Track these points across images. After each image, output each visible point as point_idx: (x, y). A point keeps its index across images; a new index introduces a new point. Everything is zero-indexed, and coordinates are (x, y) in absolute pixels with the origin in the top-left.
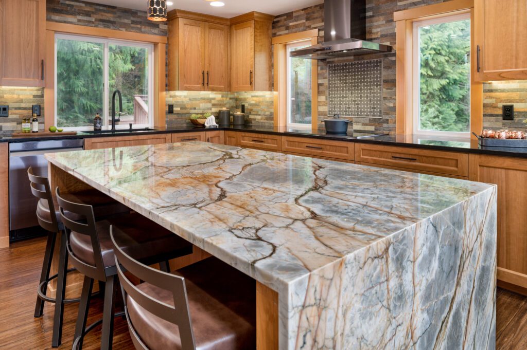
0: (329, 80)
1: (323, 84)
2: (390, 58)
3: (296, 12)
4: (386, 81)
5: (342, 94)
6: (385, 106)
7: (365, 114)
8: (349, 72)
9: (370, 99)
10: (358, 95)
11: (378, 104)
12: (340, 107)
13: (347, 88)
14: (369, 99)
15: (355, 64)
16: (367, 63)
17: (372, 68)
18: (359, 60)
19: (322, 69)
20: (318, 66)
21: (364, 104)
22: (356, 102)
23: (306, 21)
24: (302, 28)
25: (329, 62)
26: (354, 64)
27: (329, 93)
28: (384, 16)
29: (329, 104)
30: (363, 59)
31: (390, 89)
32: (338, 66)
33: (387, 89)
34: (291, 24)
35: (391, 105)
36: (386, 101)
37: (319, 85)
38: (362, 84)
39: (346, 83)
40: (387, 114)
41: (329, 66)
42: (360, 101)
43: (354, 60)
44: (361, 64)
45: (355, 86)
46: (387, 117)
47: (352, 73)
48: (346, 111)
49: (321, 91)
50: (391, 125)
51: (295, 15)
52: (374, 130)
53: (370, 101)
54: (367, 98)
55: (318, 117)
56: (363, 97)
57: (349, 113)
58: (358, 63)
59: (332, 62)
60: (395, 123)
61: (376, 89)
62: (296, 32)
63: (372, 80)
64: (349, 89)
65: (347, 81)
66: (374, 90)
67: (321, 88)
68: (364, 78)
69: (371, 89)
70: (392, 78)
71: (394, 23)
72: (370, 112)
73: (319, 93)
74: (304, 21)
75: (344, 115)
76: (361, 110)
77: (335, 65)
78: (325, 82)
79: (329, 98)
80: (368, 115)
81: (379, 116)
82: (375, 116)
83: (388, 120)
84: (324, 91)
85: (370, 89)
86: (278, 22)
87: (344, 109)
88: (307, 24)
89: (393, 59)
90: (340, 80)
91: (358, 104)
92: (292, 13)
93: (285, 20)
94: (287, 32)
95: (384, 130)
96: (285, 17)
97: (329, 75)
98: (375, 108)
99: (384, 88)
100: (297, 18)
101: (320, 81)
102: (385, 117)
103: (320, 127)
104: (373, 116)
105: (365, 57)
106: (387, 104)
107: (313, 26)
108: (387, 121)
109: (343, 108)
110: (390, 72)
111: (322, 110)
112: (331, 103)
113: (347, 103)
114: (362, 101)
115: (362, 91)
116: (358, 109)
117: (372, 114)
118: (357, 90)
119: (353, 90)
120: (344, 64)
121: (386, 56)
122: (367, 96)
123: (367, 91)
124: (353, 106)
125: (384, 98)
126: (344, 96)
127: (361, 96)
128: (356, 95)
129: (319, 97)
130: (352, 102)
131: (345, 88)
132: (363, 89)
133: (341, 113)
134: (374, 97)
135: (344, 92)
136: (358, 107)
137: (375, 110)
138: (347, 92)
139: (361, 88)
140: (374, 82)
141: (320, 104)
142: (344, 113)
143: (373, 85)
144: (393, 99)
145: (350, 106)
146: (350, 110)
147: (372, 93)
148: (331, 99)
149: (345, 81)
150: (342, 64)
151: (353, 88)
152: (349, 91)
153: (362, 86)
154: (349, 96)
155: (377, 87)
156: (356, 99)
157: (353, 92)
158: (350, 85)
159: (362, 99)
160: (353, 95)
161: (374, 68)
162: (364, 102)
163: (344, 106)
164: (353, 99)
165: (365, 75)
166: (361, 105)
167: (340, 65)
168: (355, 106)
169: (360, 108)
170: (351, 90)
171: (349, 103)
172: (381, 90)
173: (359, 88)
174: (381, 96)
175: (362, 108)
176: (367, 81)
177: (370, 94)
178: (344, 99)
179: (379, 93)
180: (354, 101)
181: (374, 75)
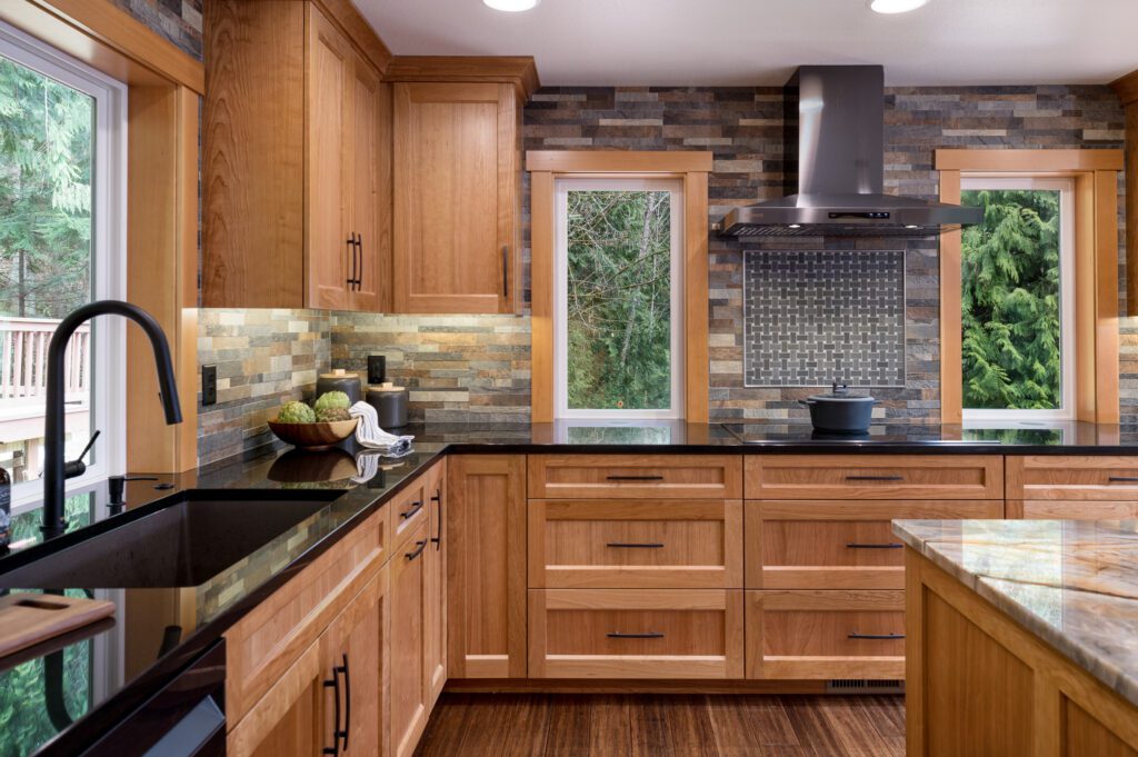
0: (748, 293)
1: (727, 300)
2: (923, 251)
3: (624, 89)
4: (914, 303)
6: (912, 359)
7: (861, 378)
8: (811, 276)
9: (874, 344)
10: (838, 332)
11: (895, 356)
12: (784, 362)
13: (806, 316)
14: (869, 342)
15: (828, 257)
16: (864, 257)
17: (877, 271)
18: (841, 248)
19: (722, 261)
20: (709, 252)
21: (856, 356)
22: (834, 351)
23: (665, 123)
24: (649, 141)
25: (745, 246)
27: (748, 327)
28: (908, 154)
29: (749, 356)
30: (852, 247)
31: (924, 321)
32: (775, 257)
33: (916, 321)
34: (603, 122)
35: (928, 358)
36: (914, 347)
37: (713, 303)
38: (851, 307)
39: (802, 303)
40: (918, 378)
41: (748, 255)
42: (844, 347)
43: (826, 248)
44: (846, 257)
45: (829, 312)
46: (917, 385)
47: (819, 278)
48: (802, 373)
49: (721, 321)
50: (927, 403)
51: (619, 97)
52: (883, 416)
53: (874, 347)
54: (865, 341)
55: (711, 391)
56: (853, 338)
57: (811, 377)
58: (837, 254)
59: (759, 246)
60: (939, 396)
61: (888, 321)
62: (626, 148)
63: (877, 298)
64: (811, 318)
65: (806, 298)
66: (882, 322)
67: (719, 313)
68: (855, 294)
69: (877, 320)
70: (930, 295)
71: (934, 175)
72: (874, 374)
73: (715, 325)
74: (659, 122)
75: (797, 382)
76: (847, 370)
77: (766, 255)
78: (736, 297)
79: (749, 338)
80: (868, 382)
81: (897, 383)
82: (886, 382)
83: (919, 392)
85: (870, 320)
86: (553, 106)
87: (798, 369)
88: (670, 131)
89: (933, 253)
90: (784, 294)
91: (839, 356)
92: (611, 90)
93: (581, 105)
94: (588, 141)
95: (910, 414)
96: (583, 98)
97: (748, 278)
98: (886, 365)
99: (909, 318)
100: (630, 109)
101: (715, 294)
102: (909, 385)
103: (716, 418)
104: (880, 382)
105: (860, 243)
106: (919, 356)
107: (691, 141)
108: (917, 394)
109: (794, 365)
110: (923, 282)
111: (722, 372)
112: (753, 351)
113: (807, 351)
114: (850, 347)
115: (851, 325)
116: (838, 367)
117: (878, 378)
118: (835, 320)
119: (823, 320)
120: (797, 254)
121: (914, 246)
122: (865, 335)
123: (864, 323)
124: (825, 360)
125: (912, 342)
126: (798, 333)
127: (847, 335)
128: (833, 334)
129: (712, 335)
130: (820, 350)
131: (797, 316)
132: (853, 320)
133: (789, 378)
134: (883, 339)
135: (798, 325)
136: (838, 362)
137: (887, 369)
138: (807, 325)
139: (847, 318)
140: (882, 302)
141: (717, 356)
142: (798, 378)
143: (879, 312)
144: (934, 344)
145: (816, 360)
146: (816, 369)
147: (880, 329)
148: (753, 342)
149: (797, 298)
150: (788, 254)
151: (824, 316)
152: (811, 323)
153: (849, 311)
154: (811, 335)
155: (891, 314)
156: (834, 342)
157: (824, 325)
158: (815, 307)
159: (851, 342)
160: (824, 333)
161: (882, 270)
162: (856, 350)
163: (798, 360)
164: (825, 342)
165: (858, 285)
166: (847, 358)
167: (783, 255)
168: (829, 359)
169: (844, 364)
170: (817, 320)
171: (812, 353)
172: (901, 322)
173: (842, 316)
174: (902, 337)
175: (850, 364)
176: (864, 300)
177: (873, 332)
178: (798, 342)
179: (897, 329)
180: (827, 347)
181: (882, 287)
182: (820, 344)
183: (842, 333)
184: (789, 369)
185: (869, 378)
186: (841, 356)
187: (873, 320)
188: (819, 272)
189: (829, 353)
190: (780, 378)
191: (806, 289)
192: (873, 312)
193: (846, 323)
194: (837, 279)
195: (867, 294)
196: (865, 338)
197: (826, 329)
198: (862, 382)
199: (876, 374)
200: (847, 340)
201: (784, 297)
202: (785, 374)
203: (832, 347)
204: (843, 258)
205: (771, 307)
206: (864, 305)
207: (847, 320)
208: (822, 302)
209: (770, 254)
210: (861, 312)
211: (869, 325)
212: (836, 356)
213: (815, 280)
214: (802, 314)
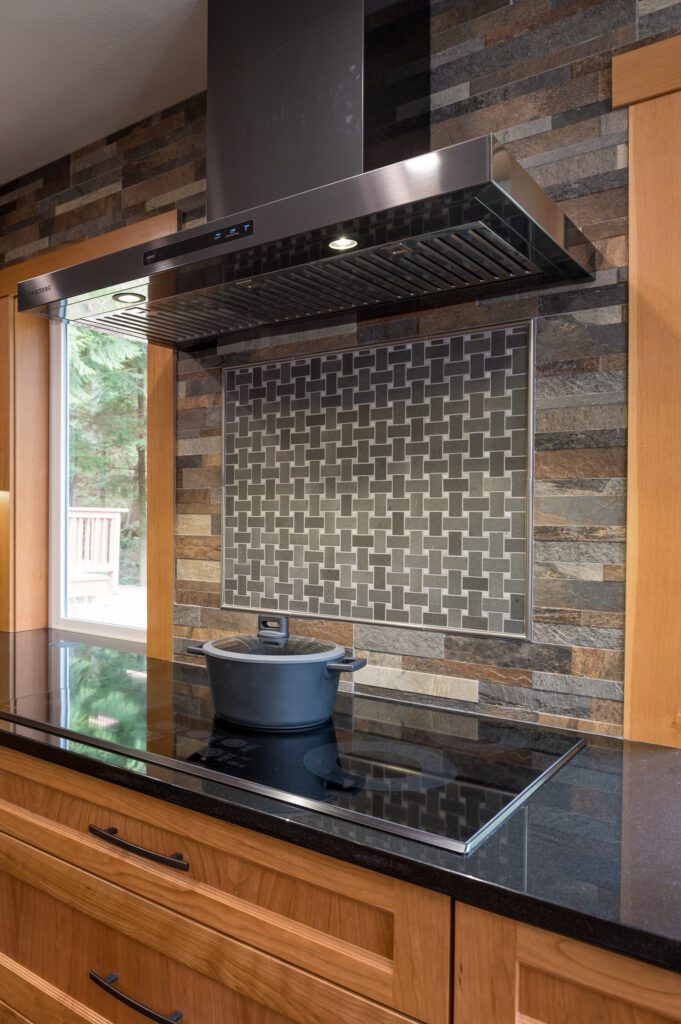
0: (230, 443)
1: (200, 457)
2: (585, 316)
3: (80, 155)
4: (555, 444)
5: (295, 505)
6: (548, 575)
7: (425, 609)
8: (331, 402)
9: (455, 537)
10: (380, 511)
11: (502, 566)
12: (284, 566)
13: (322, 480)
14: (445, 534)
15: (366, 361)
16: (438, 351)
18: (388, 337)
19: (195, 391)
20: (177, 378)
21: (417, 562)
22: (371, 550)
23: (124, 186)
24: (105, 220)
25: (227, 360)
26: (361, 362)
27: (229, 501)
28: (542, 94)
29: (231, 553)
30: (413, 331)
31: (581, 485)
32: (273, 374)
33: (561, 485)
34: (60, 210)
35: (593, 574)
36: (556, 548)
37: (182, 464)
38: (408, 459)
39: (315, 455)
40: (561, 621)
41: (231, 375)
42: (391, 542)
43: (363, 343)
44: (399, 357)
45: (365, 470)
46: (561, 637)
47: (347, 405)
48: (314, 590)
49: (192, 493)
50: (587, 683)
51: (76, 167)
52: (475, 698)
53: (455, 544)
54: (436, 530)
55: (177, 610)
56: (412, 524)
57: (329, 599)
58: (382, 353)
59: (246, 357)
60: (618, 671)
62: (82, 239)
64: (331, 482)
65: (323, 445)
66: (476, 488)
67: (192, 480)
68: (417, 430)
69: (463, 485)
70: (600, 421)
71: (611, 123)
72: (455, 603)
73: (184, 500)
74: (116, 187)
76: (398, 591)
77: (257, 371)
78: (212, 450)
79: (230, 522)
80: (442, 620)
81: (509, 627)
82: (482, 624)
83: (564, 654)
84: (206, 492)
85: (449, 485)
86: (11, 207)
87: (306, 581)
88: (130, 197)
89: (610, 316)
90: (285, 440)
91: (381, 560)
92: (66, 161)
93: (39, 195)
94: (45, 243)
95: (539, 704)
96: (39, 184)
97: (230, 417)
98: (483, 584)
99: (541, 477)
100: (89, 179)
101: (186, 448)
102: (541, 635)
104: (467, 622)
106: (568, 568)
107: (154, 203)
108: (560, 659)
109: (300, 573)
110: (582, 390)
111: (194, 579)
112: (236, 545)
113: (322, 549)
114: (404, 542)
115: (408, 495)
116: (380, 584)
117: (465, 612)
118: (375, 487)
119: (352, 487)
120: (308, 362)
121: (557, 306)
122: (436, 519)
123: (436, 492)
124: (354, 568)
125: (546, 534)
126: (307, 514)
127: (398, 518)
128: (372, 514)
129: (180, 516)
130: (346, 547)
131: (307, 480)
132: (411, 486)
133: (291, 597)
134: (476, 526)
135: (307, 497)
136: (380, 573)
137: (485, 594)
138: (323, 497)
139: (399, 480)
140: (477, 445)
141: (186, 552)
142: (306, 599)
143: (469, 465)
144: (609, 540)
145: (337, 567)
146: (337, 584)
147: (470, 504)
148: (236, 530)
149: (307, 446)
150: (293, 364)
151: (355, 479)
152: (331, 494)
153: (403, 468)
154: (330, 517)
155: (497, 471)
156: (372, 532)
157: (355, 496)
158: (339, 462)
159: (407, 533)
160: (355, 514)
161: (477, 372)
162: (416, 549)
163: (306, 565)
164: (354, 532)
165: (424, 411)
166: (399, 565)
167: (286, 367)
168: (362, 565)
169: (392, 579)
170: (342, 488)
171: (330, 551)
172: (521, 487)
173: (389, 478)
174: (520, 524)
175: (404, 579)
176: (436, 441)
177: (455, 510)
178: (306, 531)
179: (511, 505)
180: (358, 541)
181: (477, 411)
182: (346, 534)
183: (389, 514)
184: (291, 581)
185: (445, 611)
186: (385, 560)
187: (456, 485)
188: (348, 393)
189: (362, 553)
190: (276, 596)
191: (323, 428)
192: (455, 466)
193: (399, 493)
194: (382, 402)
195: (443, 428)
196: (436, 524)
197: (359, 505)
198: (428, 619)
199: (460, 603)
200: (398, 529)
201: (285, 446)
202: (284, 588)
203: (368, 541)
204: (394, 357)
205: (264, 465)
206: (436, 454)
207: (398, 486)
208: (352, 452)
209: (264, 368)
210: (430, 467)
211: (446, 495)
212: (376, 559)
213: (339, 409)
214: (315, 477)
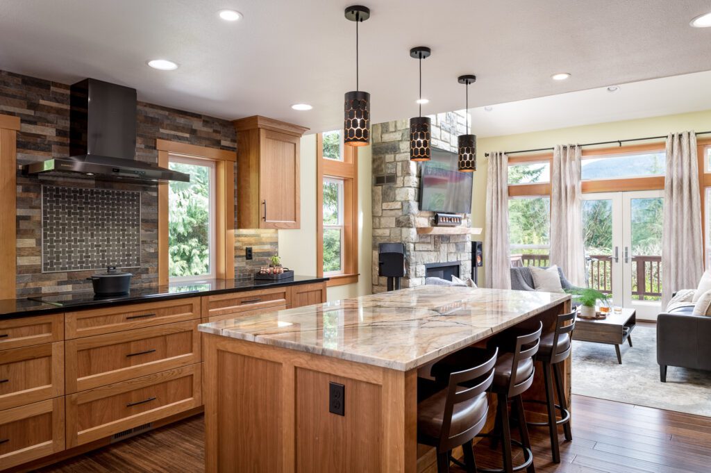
0: (45, 212)
1: (30, 216)
2: (150, 193)
4: (145, 221)
6: (144, 252)
8: (87, 203)
9: (123, 244)
10: (103, 237)
11: (135, 250)
12: (70, 256)
13: (84, 227)
14: (121, 243)
15: (97, 193)
16: (118, 194)
17: (126, 203)
18: (105, 188)
19: (26, 190)
20: (17, 184)
21: (114, 251)
22: (101, 248)
25: (43, 182)
26: (96, 193)
27: (45, 234)
28: (142, 139)
29: (45, 253)
30: (111, 187)
31: (150, 231)
32: (64, 190)
33: (146, 231)
35: (152, 251)
36: (145, 245)
37: (19, 219)
38: (111, 222)
39: (81, 219)
40: (147, 262)
41: (45, 188)
42: (107, 246)
43: (96, 187)
44: (108, 193)
45: (98, 225)
46: (147, 266)
47: (92, 205)
48: (81, 262)
49: (26, 231)
50: (152, 275)
53: (124, 245)
54: (119, 242)
55: (17, 277)
56: (112, 240)
57: (87, 264)
58: (103, 191)
59: (54, 183)
60: (157, 271)
61: (131, 230)
63: (126, 218)
64: (87, 229)
65: (84, 216)
66: (128, 231)
67: (24, 225)
69: (125, 230)
70: (153, 217)
71: (155, 152)
72: (123, 260)
73: (20, 233)
75: (78, 268)
76: (108, 259)
77: (57, 189)
78: (37, 215)
79: (45, 241)
81: (136, 265)
82: (130, 265)
83: (147, 269)
84: (33, 230)
85: (122, 230)
87: (78, 260)
89: (154, 194)
90: (69, 214)
91: (103, 251)
95: (143, 282)
97: (45, 202)
98: (130, 255)
99: (142, 229)
101: (21, 212)
102: (143, 266)
103: (21, 295)
104: (127, 265)
105: (116, 185)
106: (147, 250)
108: (146, 271)
109: (76, 257)
110: (150, 210)
111: (26, 264)
112: (48, 250)
113: (84, 249)
114: (110, 246)
115: (111, 233)
116: (103, 258)
117: (126, 263)
118: (101, 230)
119: (94, 230)
120: (78, 189)
121: (145, 189)
122: (119, 239)
123: (118, 232)
124: (95, 254)
125: (144, 242)
126: (78, 238)
127: (108, 239)
128: (101, 238)
129: (18, 240)
130: (92, 248)
131: (78, 227)
132: (112, 230)
133: (73, 266)
134: (128, 241)
135: (78, 233)
136: (103, 255)
137: (131, 258)
138: (84, 233)
139: (108, 228)
140: (128, 221)
141: (22, 253)
142: (79, 265)
143: (127, 225)
144: (155, 243)
145: (90, 254)
146: (90, 259)
147: (127, 235)
148: (48, 244)
149: (78, 216)
150: (72, 189)
151: (95, 227)
152: (87, 232)
153: (109, 225)
154: (87, 239)
155: (133, 227)
156: (101, 243)
157: (95, 233)
158: (89, 222)
159: (111, 243)
160: (95, 238)
161: (128, 202)
162: (114, 247)
163: (78, 254)
164: (95, 243)
165: (115, 210)
166: (109, 252)
167: (69, 189)
168: (98, 253)
169: (107, 256)
170: (90, 230)
171: (87, 250)
172: (138, 231)
173: (106, 227)
174: (138, 240)
175: (110, 256)
176: (118, 218)
177: (123, 237)
178: (78, 243)
179: (136, 235)
180: (96, 246)
181: (128, 212)
182: (92, 244)
183: (106, 238)
184: (73, 260)
185: (121, 263)
186: (105, 251)
187: (123, 230)
188: (92, 201)
189: (98, 249)
190: (67, 266)
191: (84, 211)
192: (123, 226)
193: (108, 232)
194: (103, 206)
195: (120, 215)
197: (96, 235)
199: (125, 260)
200: (108, 242)
201: (69, 215)
202: (70, 263)
203: (100, 246)
204: (106, 194)
205: (61, 221)
206: (118, 222)
207: (108, 230)
208: (94, 219)
209: (60, 188)
210: (117, 225)
211: (121, 233)
212: (102, 251)
213: (89, 206)
214: (81, 226)
